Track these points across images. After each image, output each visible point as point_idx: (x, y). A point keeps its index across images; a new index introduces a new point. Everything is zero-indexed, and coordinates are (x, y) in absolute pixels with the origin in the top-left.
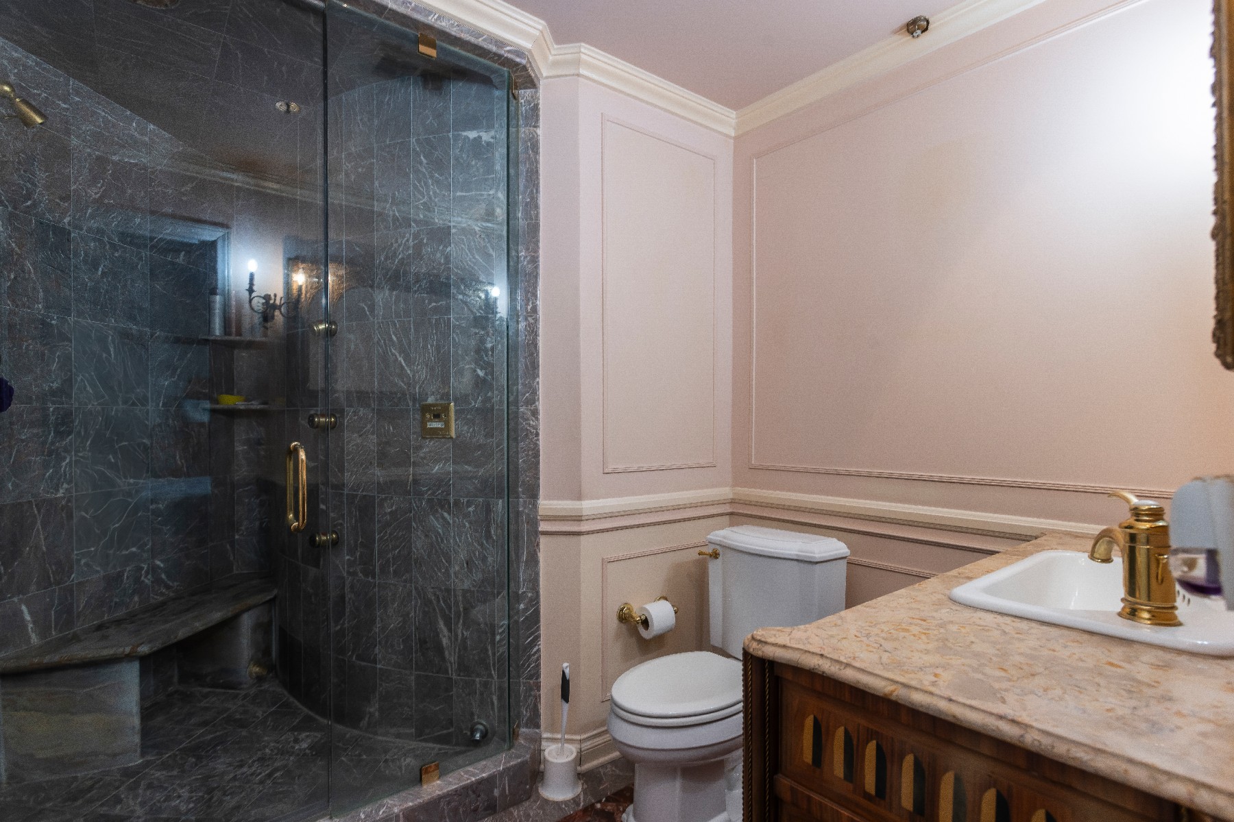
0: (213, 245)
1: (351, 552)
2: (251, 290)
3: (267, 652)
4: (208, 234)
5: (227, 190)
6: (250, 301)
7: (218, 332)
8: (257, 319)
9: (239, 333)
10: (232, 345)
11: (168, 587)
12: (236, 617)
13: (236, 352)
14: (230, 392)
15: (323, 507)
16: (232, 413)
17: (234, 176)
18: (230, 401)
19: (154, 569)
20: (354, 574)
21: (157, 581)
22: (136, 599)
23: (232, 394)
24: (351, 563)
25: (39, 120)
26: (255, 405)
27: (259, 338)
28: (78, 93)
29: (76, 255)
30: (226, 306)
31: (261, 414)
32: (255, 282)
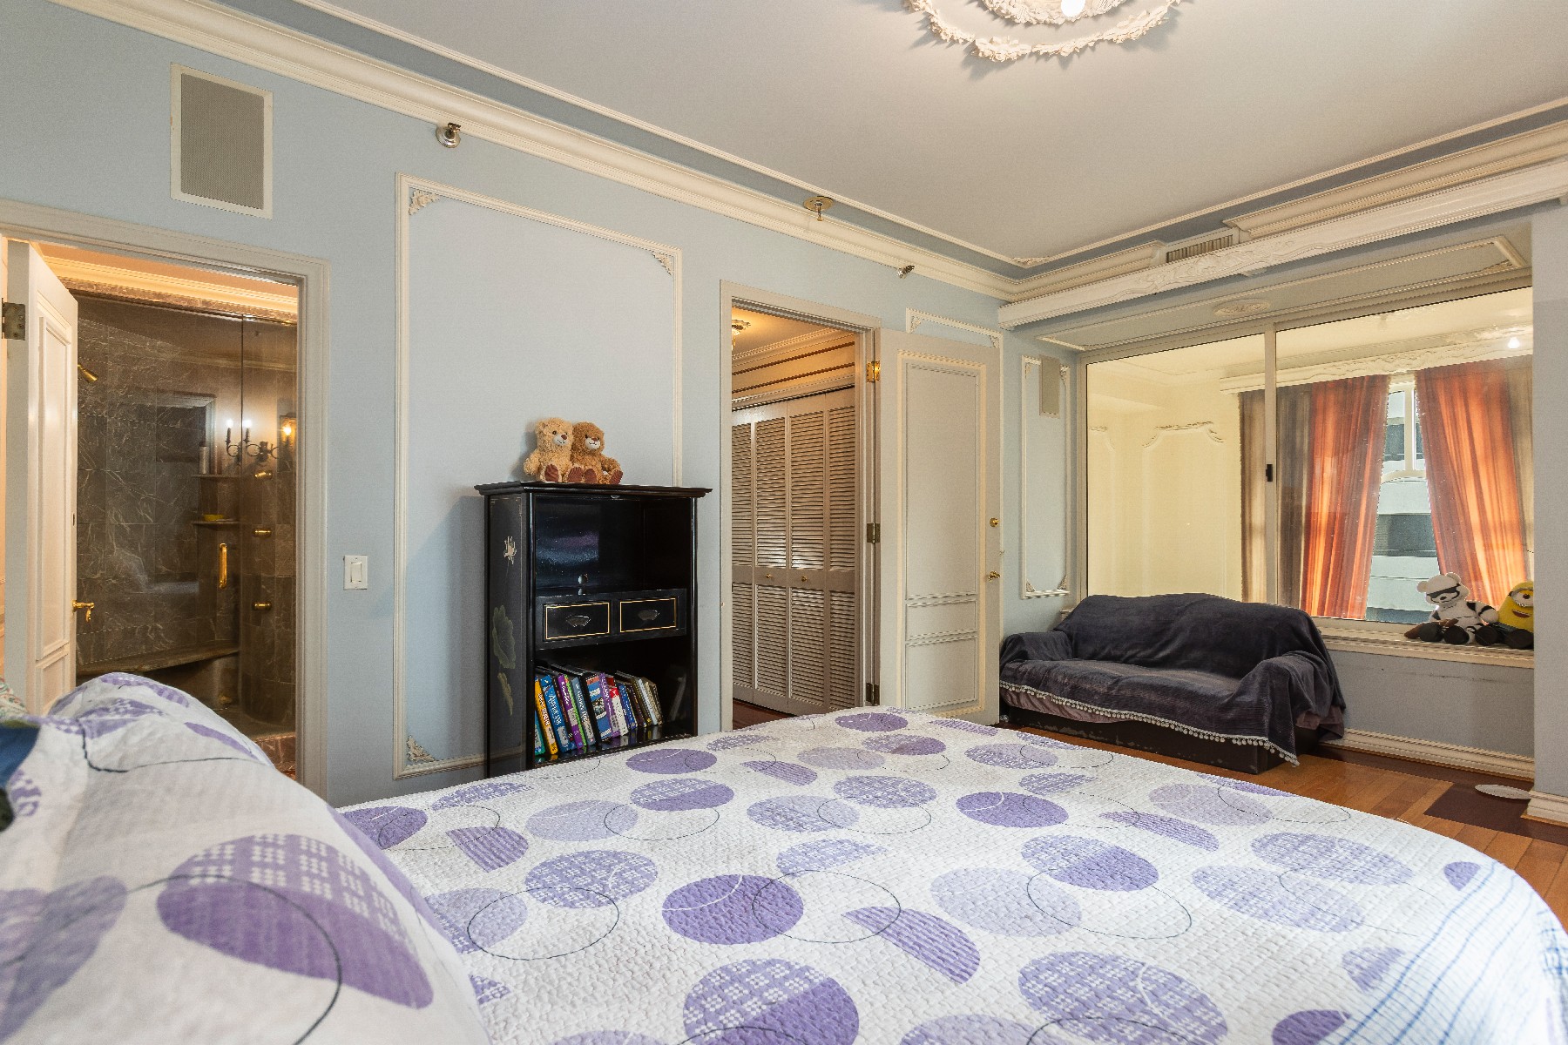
0: (203, 410)
1: (279, 614)
2: (228, 441)
3: (234, 689)
4: (199, 403)
5: (216, 372)
6: (228, 448)
7: (204, 472)
8: (233, 460)
9: (220, 472)
10: (215, 480)
11: (166, 643)
12: (209, 661)
13: (220, 484)
14: (214, 512)
15: (263, 587)
16: (214, 527)
17: (221, 361)
18: (213, 519)
19: (155, 629)
20: (278, 627)
21: (158, 637)
22: (144, 647)
23: (216, 514)
24: (278, 621)
25: (94, 379)
26: (231, 522)
27: (233, 475)
28: (111, 334)
29: (110, 432)
30: (211, 453)
31: (235, 528)
32: (232, 434)
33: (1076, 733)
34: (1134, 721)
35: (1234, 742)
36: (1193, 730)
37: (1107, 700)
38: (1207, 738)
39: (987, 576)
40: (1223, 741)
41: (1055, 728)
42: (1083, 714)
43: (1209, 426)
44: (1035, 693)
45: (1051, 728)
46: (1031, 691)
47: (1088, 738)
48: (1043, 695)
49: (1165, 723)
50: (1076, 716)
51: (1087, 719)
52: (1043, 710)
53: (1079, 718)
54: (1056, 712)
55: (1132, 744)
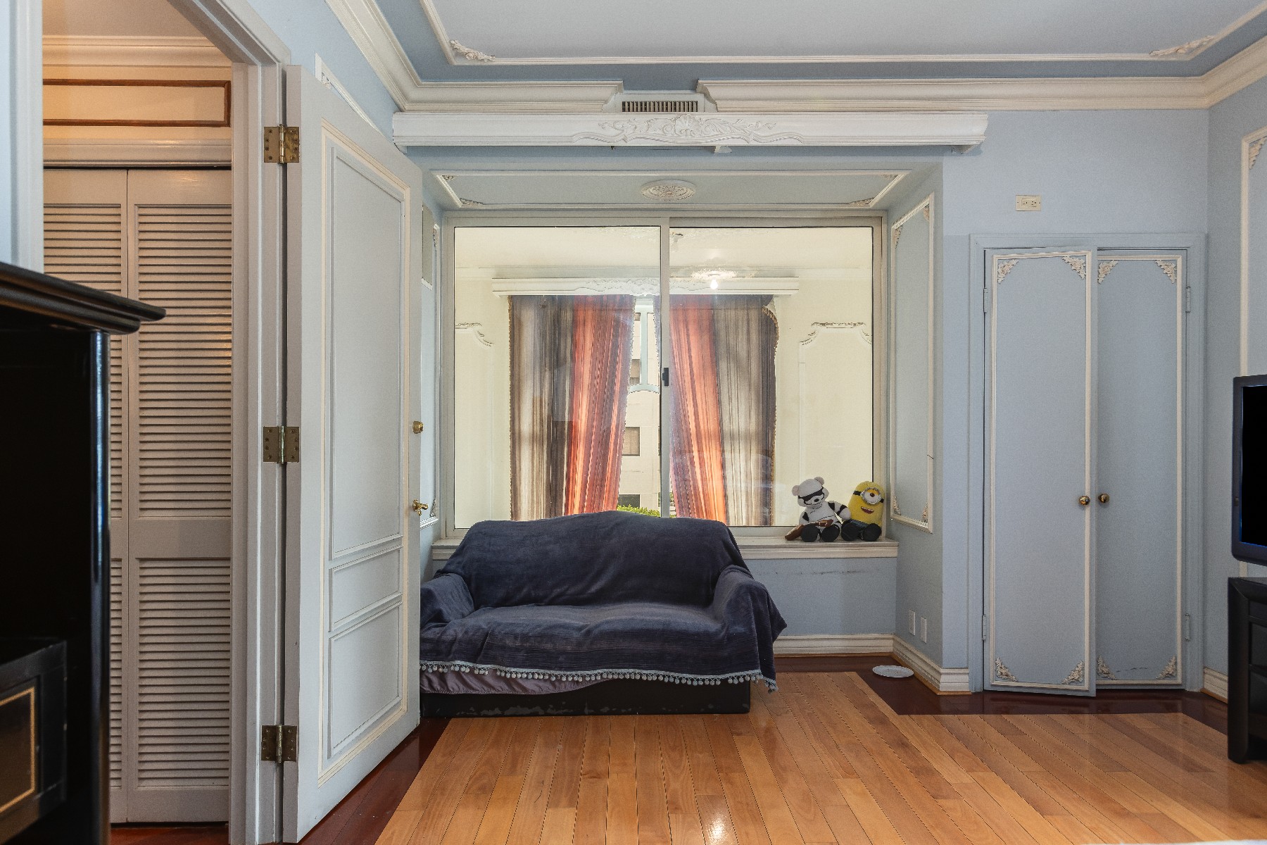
33: (529, 711)
34: (613, 680)
35: (730, 681)
36: (687, 678)
37: (577, 661)
38: (701, 683)
39: (410, 507)
40: (719, 683)
41: (497, 711)
42: (541, 684)
43: (477, 328)
44: (472, 669)
45: (491, 713)
46: (463, 665)
47: (547, 715)
48: (485, 669)
49: (650, 675)
50: (532, 687)
51: (548, 689)
52: (480, 689)
53: (537, 691)
54: (504, 689)
55: (606, 709)
